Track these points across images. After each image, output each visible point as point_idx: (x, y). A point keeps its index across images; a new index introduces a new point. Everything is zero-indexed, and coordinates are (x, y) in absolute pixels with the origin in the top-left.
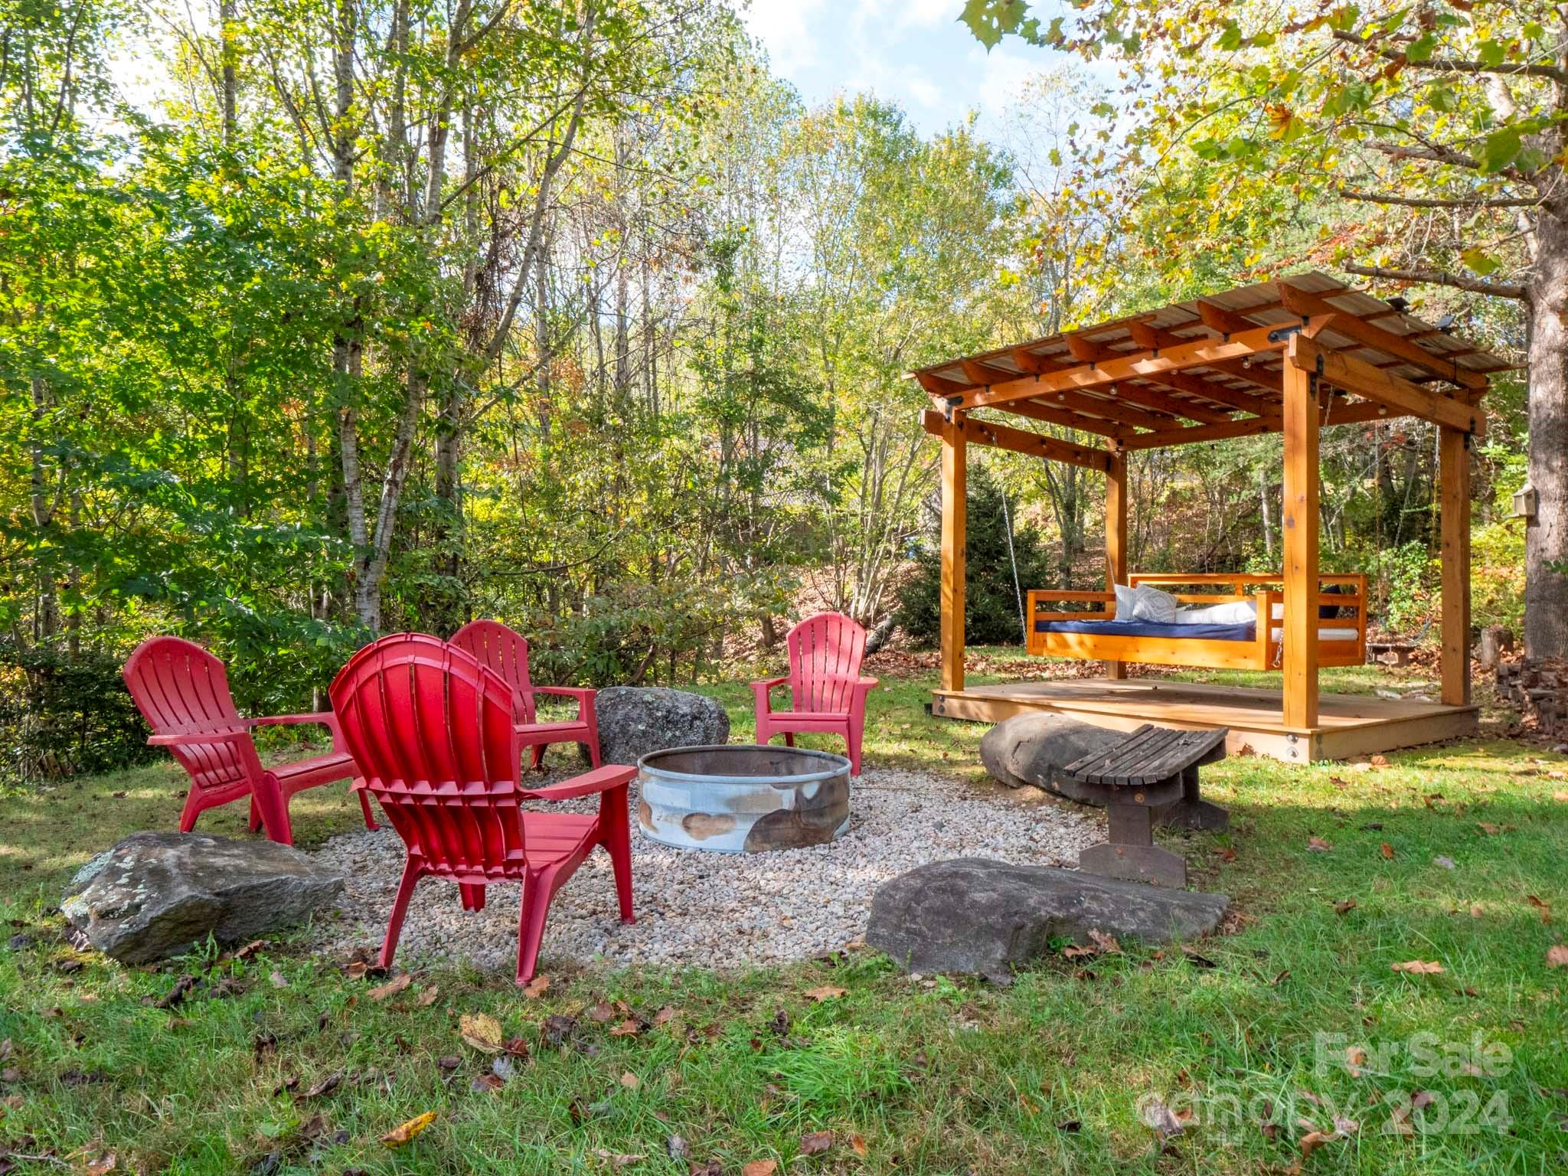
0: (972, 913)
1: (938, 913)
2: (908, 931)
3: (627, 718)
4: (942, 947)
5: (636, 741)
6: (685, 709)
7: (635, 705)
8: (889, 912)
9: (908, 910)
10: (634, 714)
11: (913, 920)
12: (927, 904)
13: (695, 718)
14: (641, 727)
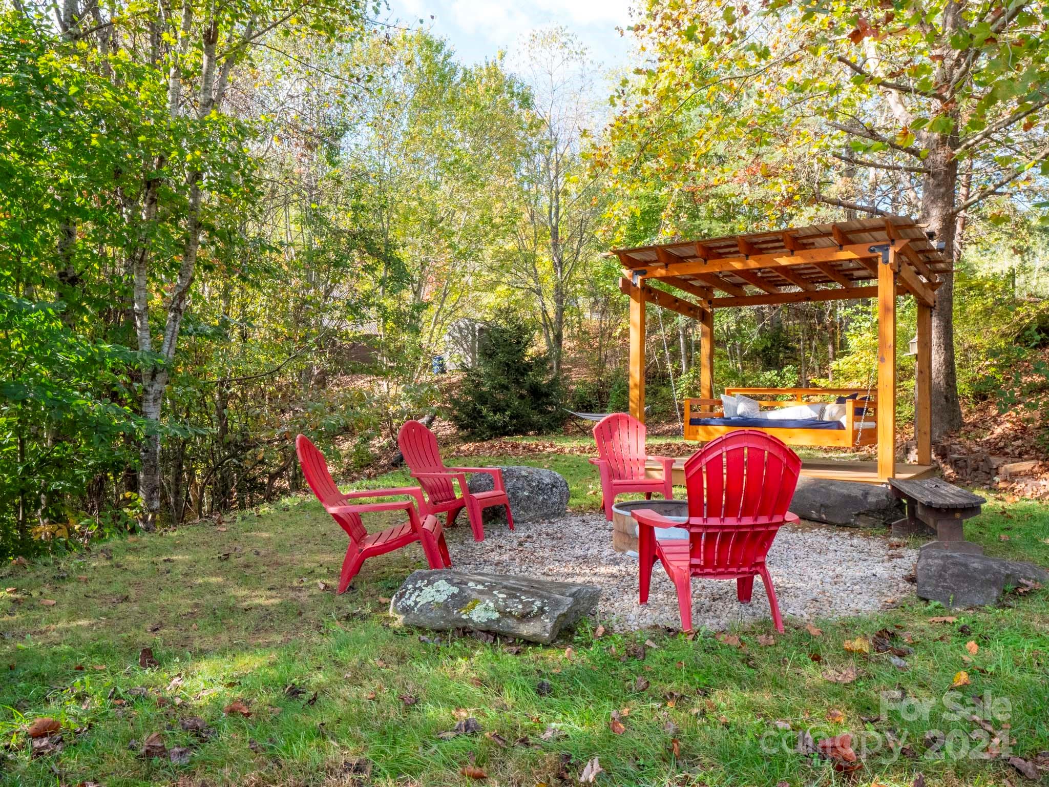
0: (976, 574)
1: (958, 576)
2: (943, 587)
3: (514, 487)
4: (963, 594)
5: (524, 503)
6: (547, 480)
7: (518, 479)
8: (930, 578)
9: (940, 576)
10: (519, 485)
11: (945, 580)
12: (950, 572)
13: (553, 486)
14: (526, 493)
